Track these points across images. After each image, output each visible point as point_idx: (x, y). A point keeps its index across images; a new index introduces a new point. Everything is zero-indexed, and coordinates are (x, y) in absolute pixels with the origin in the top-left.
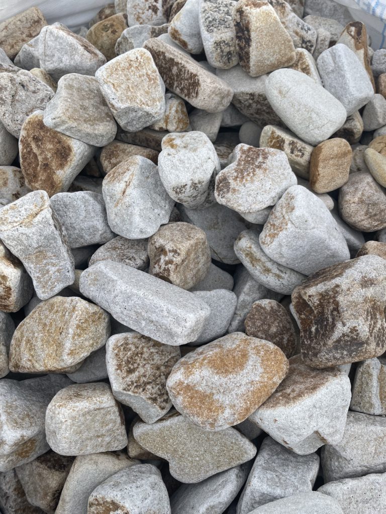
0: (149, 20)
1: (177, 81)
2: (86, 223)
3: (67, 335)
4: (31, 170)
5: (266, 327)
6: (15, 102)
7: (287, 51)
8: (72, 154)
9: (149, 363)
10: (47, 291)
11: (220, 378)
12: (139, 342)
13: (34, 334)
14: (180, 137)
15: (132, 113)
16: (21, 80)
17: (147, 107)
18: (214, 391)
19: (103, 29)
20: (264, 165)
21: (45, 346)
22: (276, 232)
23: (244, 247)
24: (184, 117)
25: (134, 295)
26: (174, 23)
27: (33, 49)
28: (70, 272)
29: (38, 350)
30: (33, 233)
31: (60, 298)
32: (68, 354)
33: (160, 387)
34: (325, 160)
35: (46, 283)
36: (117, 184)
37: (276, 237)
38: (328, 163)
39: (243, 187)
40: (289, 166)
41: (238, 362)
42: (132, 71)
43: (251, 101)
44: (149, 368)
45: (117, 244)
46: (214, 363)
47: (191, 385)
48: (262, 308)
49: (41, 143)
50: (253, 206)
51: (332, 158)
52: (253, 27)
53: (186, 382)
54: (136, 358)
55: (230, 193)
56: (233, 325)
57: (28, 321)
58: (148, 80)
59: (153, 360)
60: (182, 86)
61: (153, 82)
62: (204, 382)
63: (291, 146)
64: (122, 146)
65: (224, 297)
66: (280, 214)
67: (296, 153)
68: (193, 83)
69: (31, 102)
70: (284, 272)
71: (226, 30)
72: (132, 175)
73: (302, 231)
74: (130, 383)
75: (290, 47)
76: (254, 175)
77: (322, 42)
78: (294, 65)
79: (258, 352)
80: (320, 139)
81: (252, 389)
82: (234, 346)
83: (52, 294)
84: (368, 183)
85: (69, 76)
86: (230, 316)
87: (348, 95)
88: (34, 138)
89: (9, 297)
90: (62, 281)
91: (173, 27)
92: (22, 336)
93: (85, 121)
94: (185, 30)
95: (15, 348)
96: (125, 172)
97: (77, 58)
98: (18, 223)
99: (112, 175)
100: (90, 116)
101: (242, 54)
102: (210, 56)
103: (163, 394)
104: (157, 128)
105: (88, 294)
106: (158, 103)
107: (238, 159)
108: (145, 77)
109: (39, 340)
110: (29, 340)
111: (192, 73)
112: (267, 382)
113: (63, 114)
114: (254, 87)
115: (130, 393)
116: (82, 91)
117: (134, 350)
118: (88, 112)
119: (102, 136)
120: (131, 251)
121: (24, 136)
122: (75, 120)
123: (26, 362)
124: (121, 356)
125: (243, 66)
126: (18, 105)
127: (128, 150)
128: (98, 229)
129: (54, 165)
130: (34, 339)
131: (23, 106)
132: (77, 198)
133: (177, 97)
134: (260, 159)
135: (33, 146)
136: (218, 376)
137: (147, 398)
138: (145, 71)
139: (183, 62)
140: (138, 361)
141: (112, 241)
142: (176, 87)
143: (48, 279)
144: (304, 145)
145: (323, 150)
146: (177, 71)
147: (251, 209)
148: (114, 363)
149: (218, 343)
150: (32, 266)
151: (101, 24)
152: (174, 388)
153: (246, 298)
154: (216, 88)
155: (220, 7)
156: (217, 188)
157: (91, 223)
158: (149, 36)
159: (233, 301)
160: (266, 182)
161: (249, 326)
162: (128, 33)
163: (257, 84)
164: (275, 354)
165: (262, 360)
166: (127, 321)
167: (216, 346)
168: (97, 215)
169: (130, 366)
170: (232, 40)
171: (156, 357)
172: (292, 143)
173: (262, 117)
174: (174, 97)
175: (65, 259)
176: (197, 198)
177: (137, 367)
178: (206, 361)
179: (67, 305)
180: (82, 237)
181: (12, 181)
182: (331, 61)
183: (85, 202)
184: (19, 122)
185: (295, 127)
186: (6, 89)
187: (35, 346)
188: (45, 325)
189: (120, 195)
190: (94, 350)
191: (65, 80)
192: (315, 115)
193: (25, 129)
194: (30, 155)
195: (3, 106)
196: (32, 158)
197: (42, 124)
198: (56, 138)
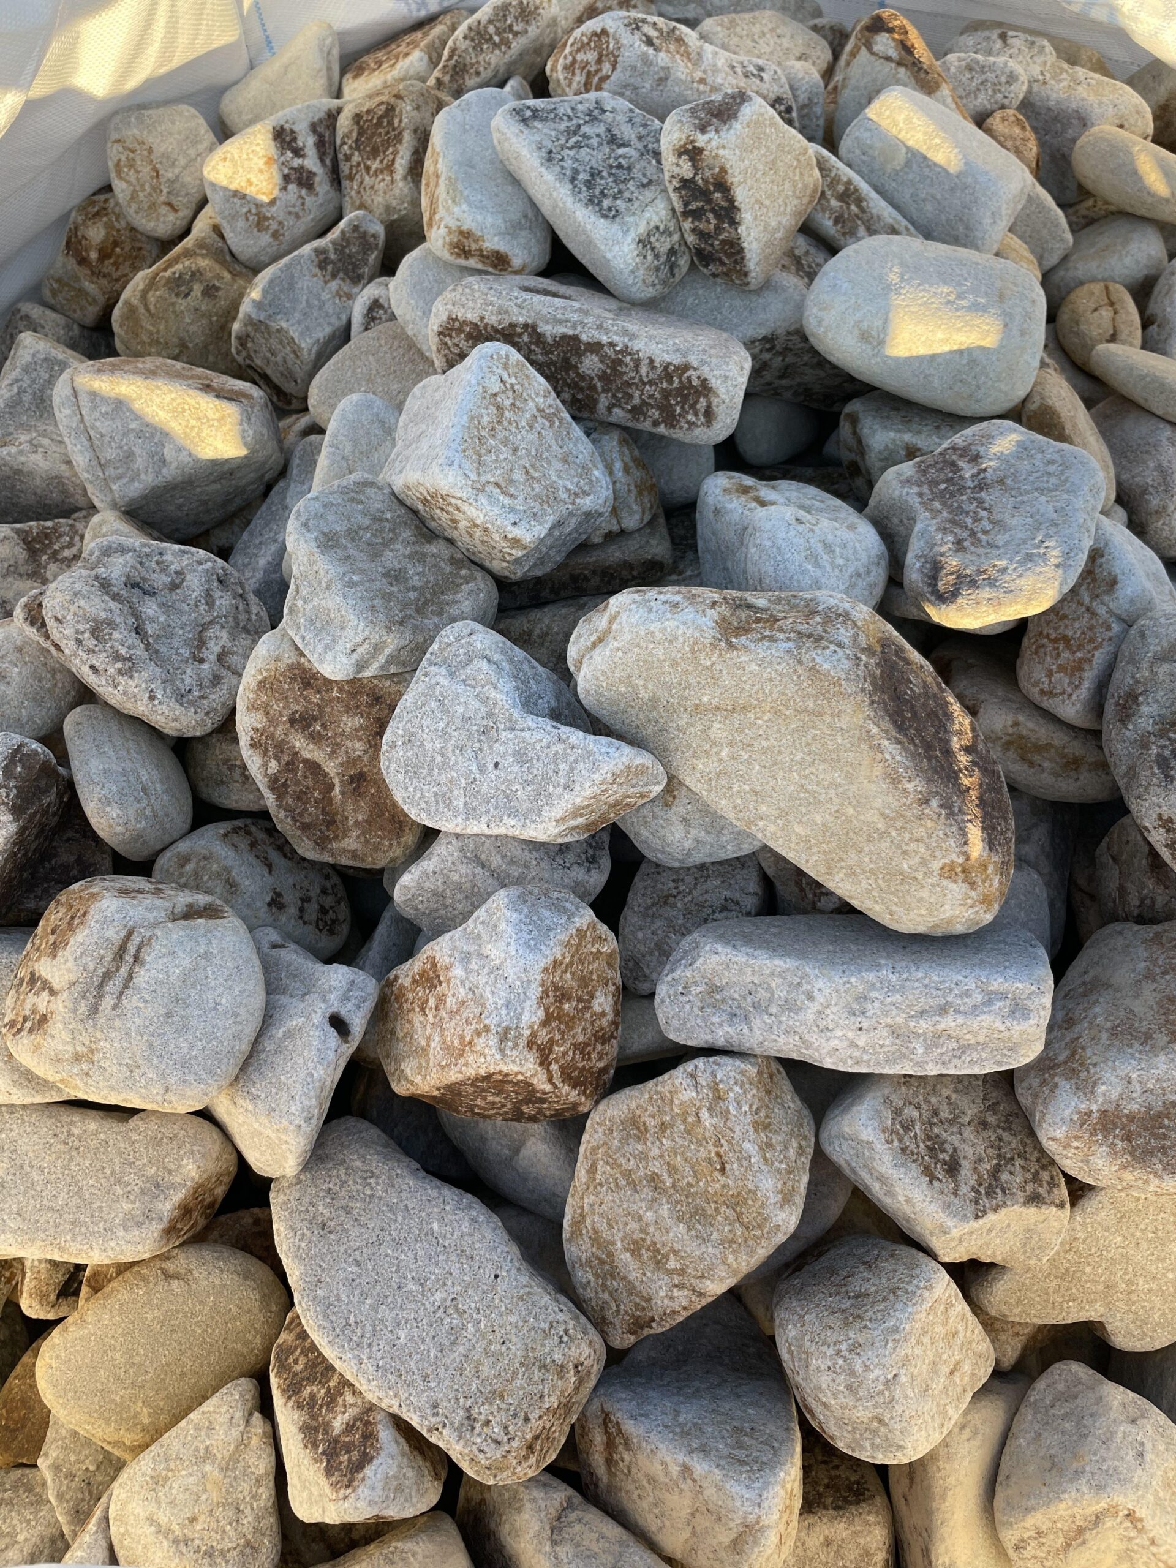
0: (297, 216)
1: (606, 391)
4: (312, 810)
6: (153, 644)
17: (586, 499)
24: (644, 474)
26: (451, 214)
42: (510, 423)
49: (323, 726)
52: (737, 176)
58: (547, 424)
60: (636, 401)
61: (557, 423)
69: (185, 619)
71: (648, 194)
74: (973, 1194)
88: (292, 721)
91: (451, 224)
93: (418, 612)
94: (487, 221)
95: (604, 1285)
100: (422, 591)
102: (631, 280)
104: (598, 539)
108: (539, 420)
110: (635, 1241)
117: (918, 1115)
118: (410, 584)
121: (260, 726)
122: (401, 622)
124: (912, 1147)
126: (163, 648)
130: (651, 1230)
131: (176, 642)
133: (606, 427)
135: (299, 742)
138: (530, 404)
140: (946, 1135)
148: (914, 1177)
174: (595, 430)
181: (243, 870)
184: (195, 693)
186: (110, 622)
191: (306, 526)
193: (252, 708)
194: (294, 770)
195: (136, 675)
196: (306, 777)
197: (304, 671)
198: (362, 694)
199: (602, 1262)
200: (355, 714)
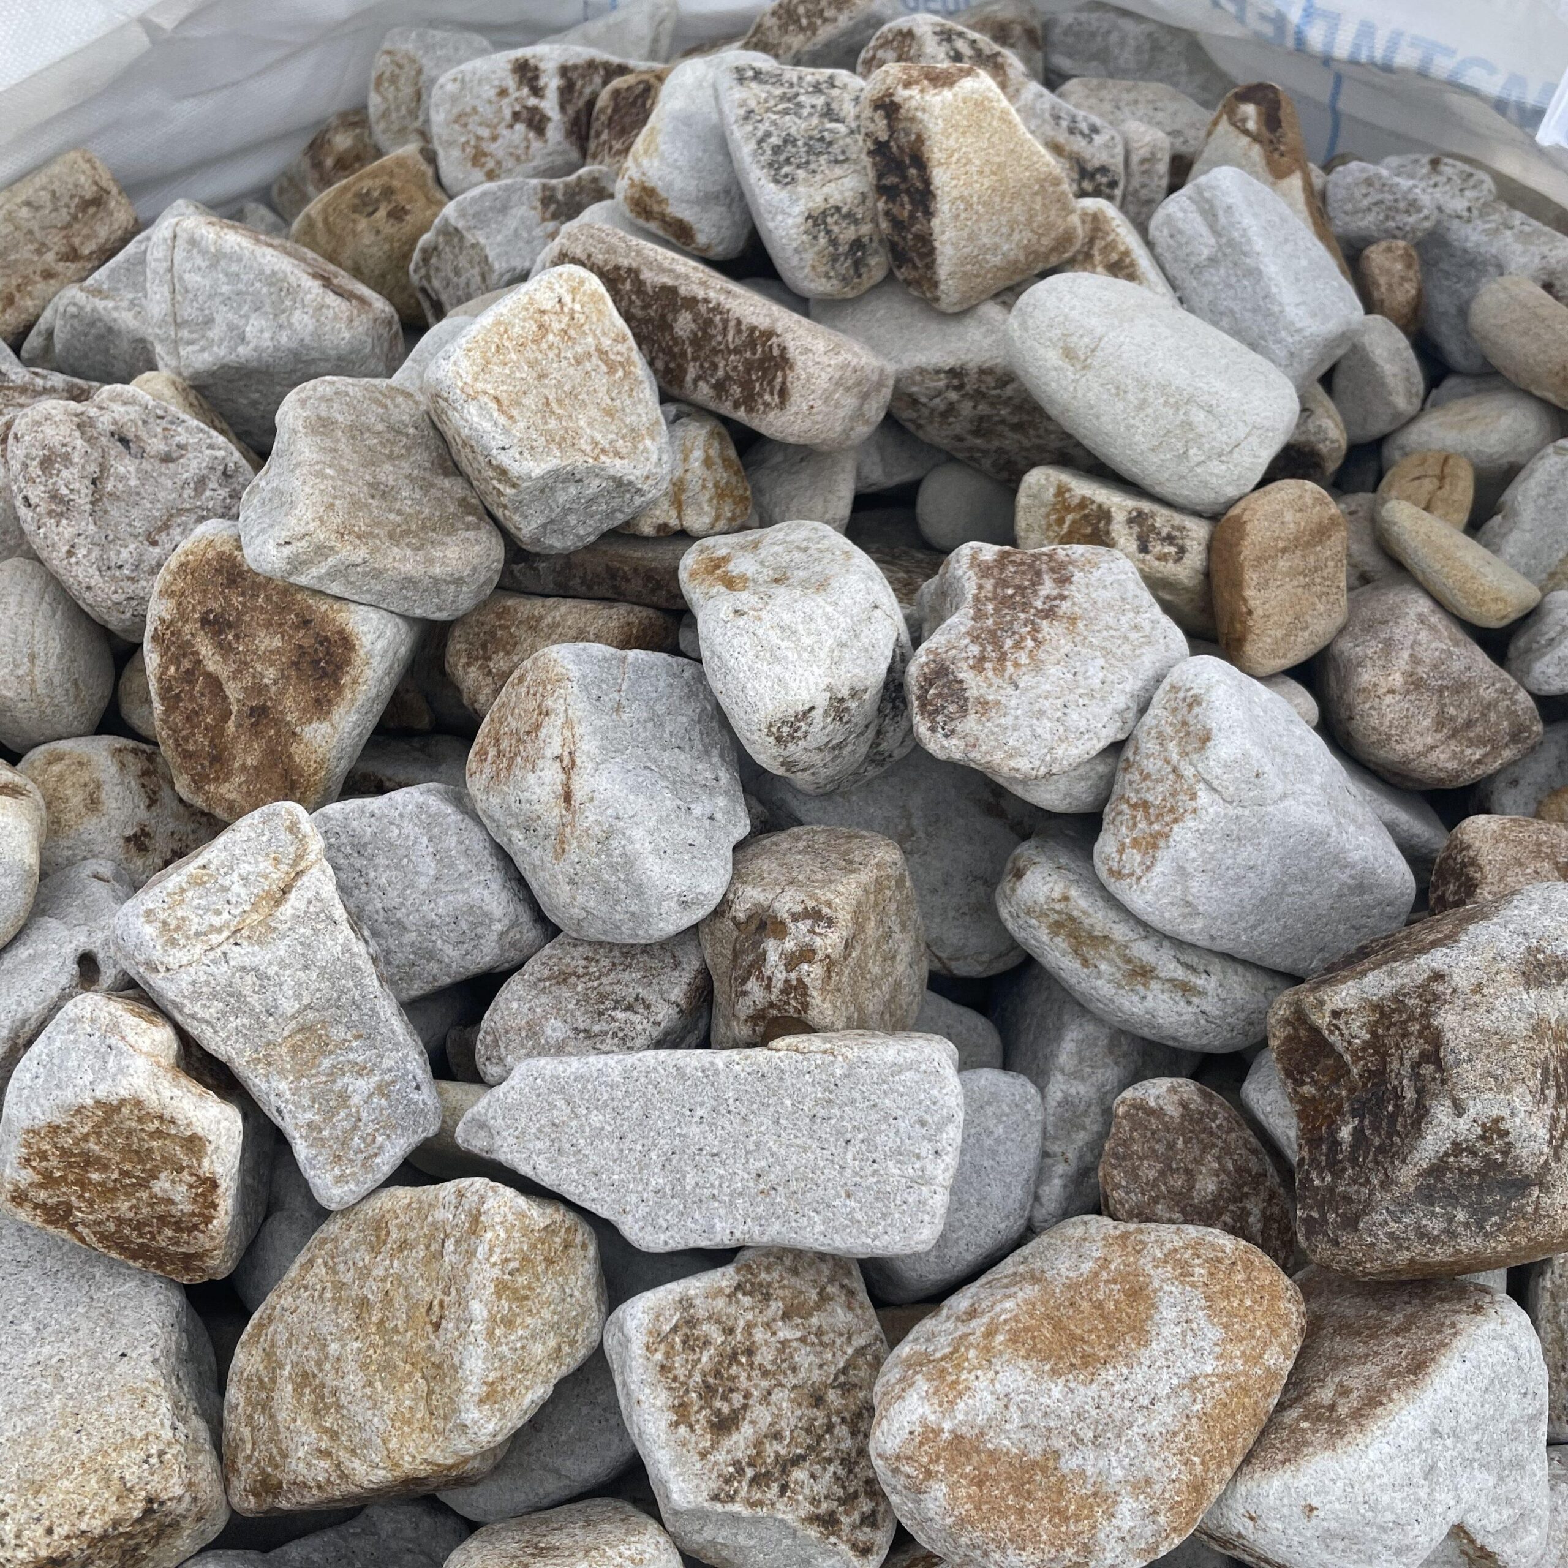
0: (518, 159)
1: (694, 359)
2: (441, 902)
3: (463, 1326)
4: (199, 738)
5: (1178, 1182)
6: (106, 502)
7: (1053, 213)
8: (357, 659)
9: (783, 1386)
10: (353, 1174)
11: (1072, 1391)
12: (732, 1310)
13: (324, 1346)
14: (742, 548)
15: (565, 490)
16: (115, 423)
17: (618, 462)
18: (1058, 1444)
19: (355, 209)
20: (1065, 606)
21: (378, 1385)
22: (1156, 827)
23: (1042, 900)
24: (734, 479)
26: (638, 165)
27: (111, 304)
28: (425, 1089)
29: (352, 1408)
30: (282, 964)
31: (404, 1194)
32: (481, 1401)
33: (841, 1472)
34: (1261, 559)
35: (344, 1144)
37: (1162, 843)
38: (1274, 567)
39: (1010, 690)
40: (1147, 597)
41: (1119, 1321)
42: (550, 347)
43: (953, 396)
44: (784, 1405)
45: (568, 960)
46: (1033, 1338)
47: (970, 1434)
48: (1150, 1112)
49: (237, 637)
50: (1060, 752)
51: (1284, 550)
52: (936, 152)
53: (947, 1425)
54: (734, 1370)
55: (972, 717)
56: (1044, 1200)
57: (287, 1301)
58: (604, 369)
59: (794, 1370)
60: (720, 373)
61: (620, 373)
62: (1014, 1414)
63: (1136, 529)
64: (525, 608)
65: (994, 1098)
66: (1160, 763)
67: (1157, 548)
68: (762, 361)
69: (161, 495)
70: (1201, 968)
71: (838, 171)
73: (1247, 813)
74: (731, 1469)
75: (1061, 199)
76: (1038, 643)
77: (1146, 166)
78: (1080, 257)
79: (1184, 1273)
80: (1232, 492)
81: (1197, 1407)
82: (1087, 1267)
83: (371, 1180)
84: (1422, 619)
85: (315, 389)
86: (1031, 1165)
87: (1283, 334)
88: (204, 621)
89: (208, 1220)
90: (403, 1128)
91: (637, 177)
92: (275, 1367)
93: (391, 536)
94: (679, 184)
95: (251, 1417)
97: (302, 321)
98: (226, 933)
100: (408, 517)
101: (902, 243)
102: (795, 261)
103: (855, 1495)
104: (647, 529)
106: (648, 442)
107: (970, 597)
108: (594, 359)
109: (350, 1366)
110: (305, 1375)
111: (752, 329)
112: (1246, 1374)
113: (317, 523)
114: (961, 344)
115: (737, 1508)
116: (367, 435)
117: (719, 1341)
118: (397, 505)
119: (458, 581)
120: (626, 976)
121: (168, 617)
122: (359, 537)
123: (308, 1465)
124: (681, 1372)
125: (908, 283)
126: (115, 511)
127: (548, 620)
128: (486, 915)
129: (290, 707)
130: (328, 1366)
131: (135, 513)
132: (401, 815)
133: (702, 412)
134: (1048, 587)
135: (205, 649)
136: (1061, 1381)
137: (803, 1520)
138: (590, 339)
139: (712, 295)
140: (743, 1382)
141: (547, 949)
142: (695, 381)
143: (347, 1125)
144: (1178, 519)
145: (1248, 527)
146: (693, 326)
147: (1054, 760)
148: (659, 1403)
149: (1021, 1269)
150: (283, 1086)
151: (346, 189)
152: (908, 1458)
153: (1073, 1091)
154: (844, 367)
155: (797, 95)
156: (923, 706)
157: (462, 898)
158: (534, 215)
159: (1029, 1107)
160: (1084, 663)
161: (1117, 1187)
162: (462, 213)
163: (969, 338)
164: (1245, 1268)
165: (1207, 1298)
167: (1017, 1279)
168: (477, 865)
169: (718, 1404)
170: (864, 202)
171: (804, 1358)
172: (1137, 519)
173: (996, 443)
174: (688, 415)
175: (399, 1044)
176: (845, 752)
177: (745, 1407)
178: (1000, 1338)
179: (441, 1215)
180: (431, 955)
181: (117, 789)
182: (1204, 230)
183: (430, 823)
184: (127, 571)
185: (1135, 462)
186: (67, 459)
187: (334, 1392)
188: (363, 1304)
190: (564, 1371)
191: (303, 403)
192: (1202, 415)
193: (167, 593)
194: (192, 682)
195: (64, 522)
196: (202, 694)
197: (234, 566)
198: (291, 611)
199: (262, 1385)
200: (276, 633)
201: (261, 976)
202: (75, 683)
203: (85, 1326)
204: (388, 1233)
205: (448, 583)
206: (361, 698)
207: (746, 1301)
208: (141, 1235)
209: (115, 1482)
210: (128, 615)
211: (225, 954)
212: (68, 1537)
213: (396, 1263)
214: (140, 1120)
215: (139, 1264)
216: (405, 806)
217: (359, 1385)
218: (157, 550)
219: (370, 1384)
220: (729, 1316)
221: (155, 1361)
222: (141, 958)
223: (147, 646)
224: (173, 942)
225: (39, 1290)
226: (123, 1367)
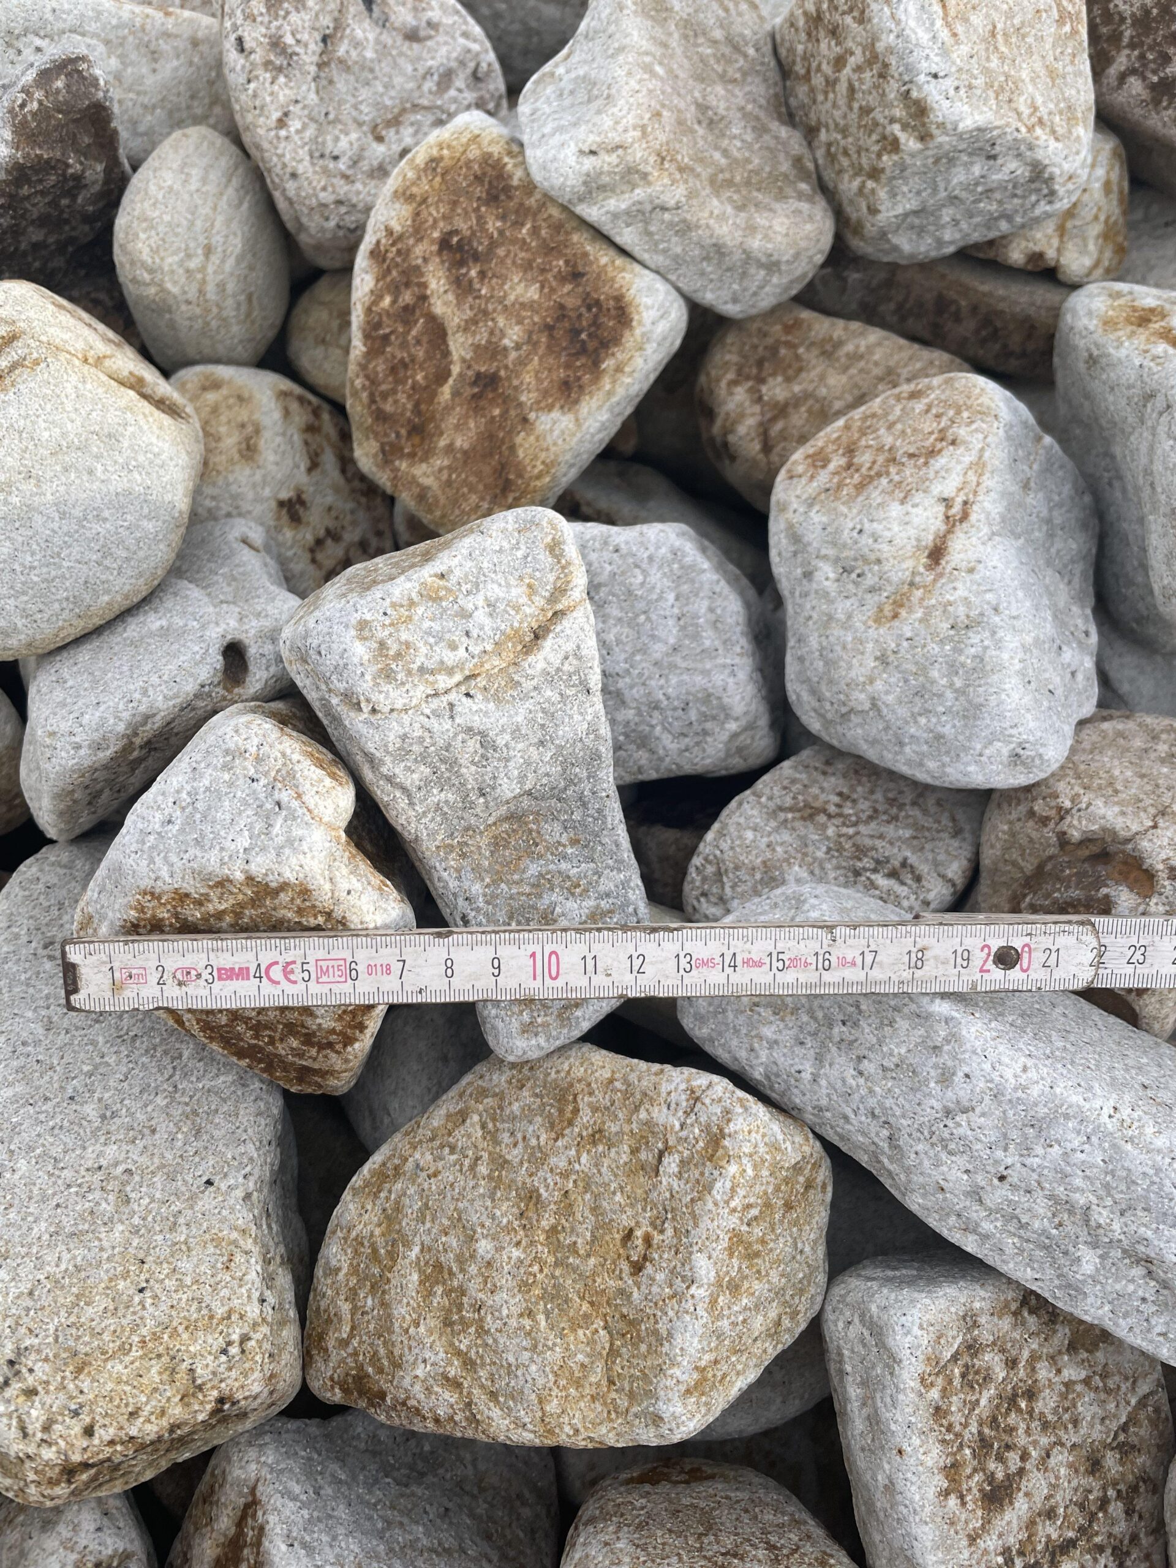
2: (674, 680)
3: (679, 1284)
4: (402, 398)
6: (334, 71)
8: (630, 339)
9: (1062, 1445)
10: (546, 1025)
12: (1017, 1334)
13: (471, 1239)
15: (967, 166)
17: (1053, 144)
24: (1120, 220)
25: (1067, 1117)
30: (516, 733)
32: (688, 1392)
36: (895, 510)
44: (1063, 1471)
45: (815, 790)
49: (482, 274)
54: (1013, 1419)
57: (423, 1157)
59: (1075, 1422)
64: (822, 326)
69: (398, 80)
72: (979, 466)
83: (565, 1035)
88: (444, 244)
89: (348, 1041)
92: (397, 1241)
93: (712, 181)
95: (354, 1291)
96: (932, 453)
98: (458, 677)
99: (837, 461)
100: (734, 162)
104: (1017, 254)
105: (743, 1054)
109: (504, 1281)
110: (438, 1267)
113: (637, 134)
116: (701, 40)
117: (1001, 1376)
119: (772, 266)
120: (890, 830)
121: (397, 228)
122: (681, 169)
123: (428, 1390)
124: (957, 1418)
126: (342, 84)
127: (849, 347)
128: (723, 708)
129: (528, 383)
130: (473, 1269)
131: (364, 93)
132: (651, 559)
135: (437, 281)
140: (1021, 1439)
148: (929, 1461)
150: (477, 888)
157: (699, 680)
166: (986, 1237)
168: (725, 642)
169: (992, 1465)
171: (1087, 1408)
175: (622, 861)
177: (1021, 1472)
179: (660, 1115)
181: (279, 439)
183: (684, 575)
184: (342, 165)
187: (478, 1307)
188: (532, 1197)
189: (909, 564)
190: (778, 1349)
193: (404, 195)
194: (408, 324)
196: (418, 342)
197: (502, 177)
198: (561, 254)
200: (534, 280)
201: (486, 742)
202: (249, 298)
203: (164, 1128)
204: (576, 1111)
205: (760, 265)
206: (621, 392)
207: (1032, 1321)
208: (257, 1036)
209: (182, 1376)
210: (332, 224)
211: (451, 705)
212: (112, 1443)
213: (584, 1158)
214: (300, 911)
215: (244, 1063)
216: (658, 548)
217: (515, 1311)
218: (380, 150)
219: (530, 1314)
220: (1014, 1341)
221: (248, 1196)
222: (342, 686)
223: (361, 261)
224: (388, 675)
225: (111, 1059)
226: (207, 1201)
